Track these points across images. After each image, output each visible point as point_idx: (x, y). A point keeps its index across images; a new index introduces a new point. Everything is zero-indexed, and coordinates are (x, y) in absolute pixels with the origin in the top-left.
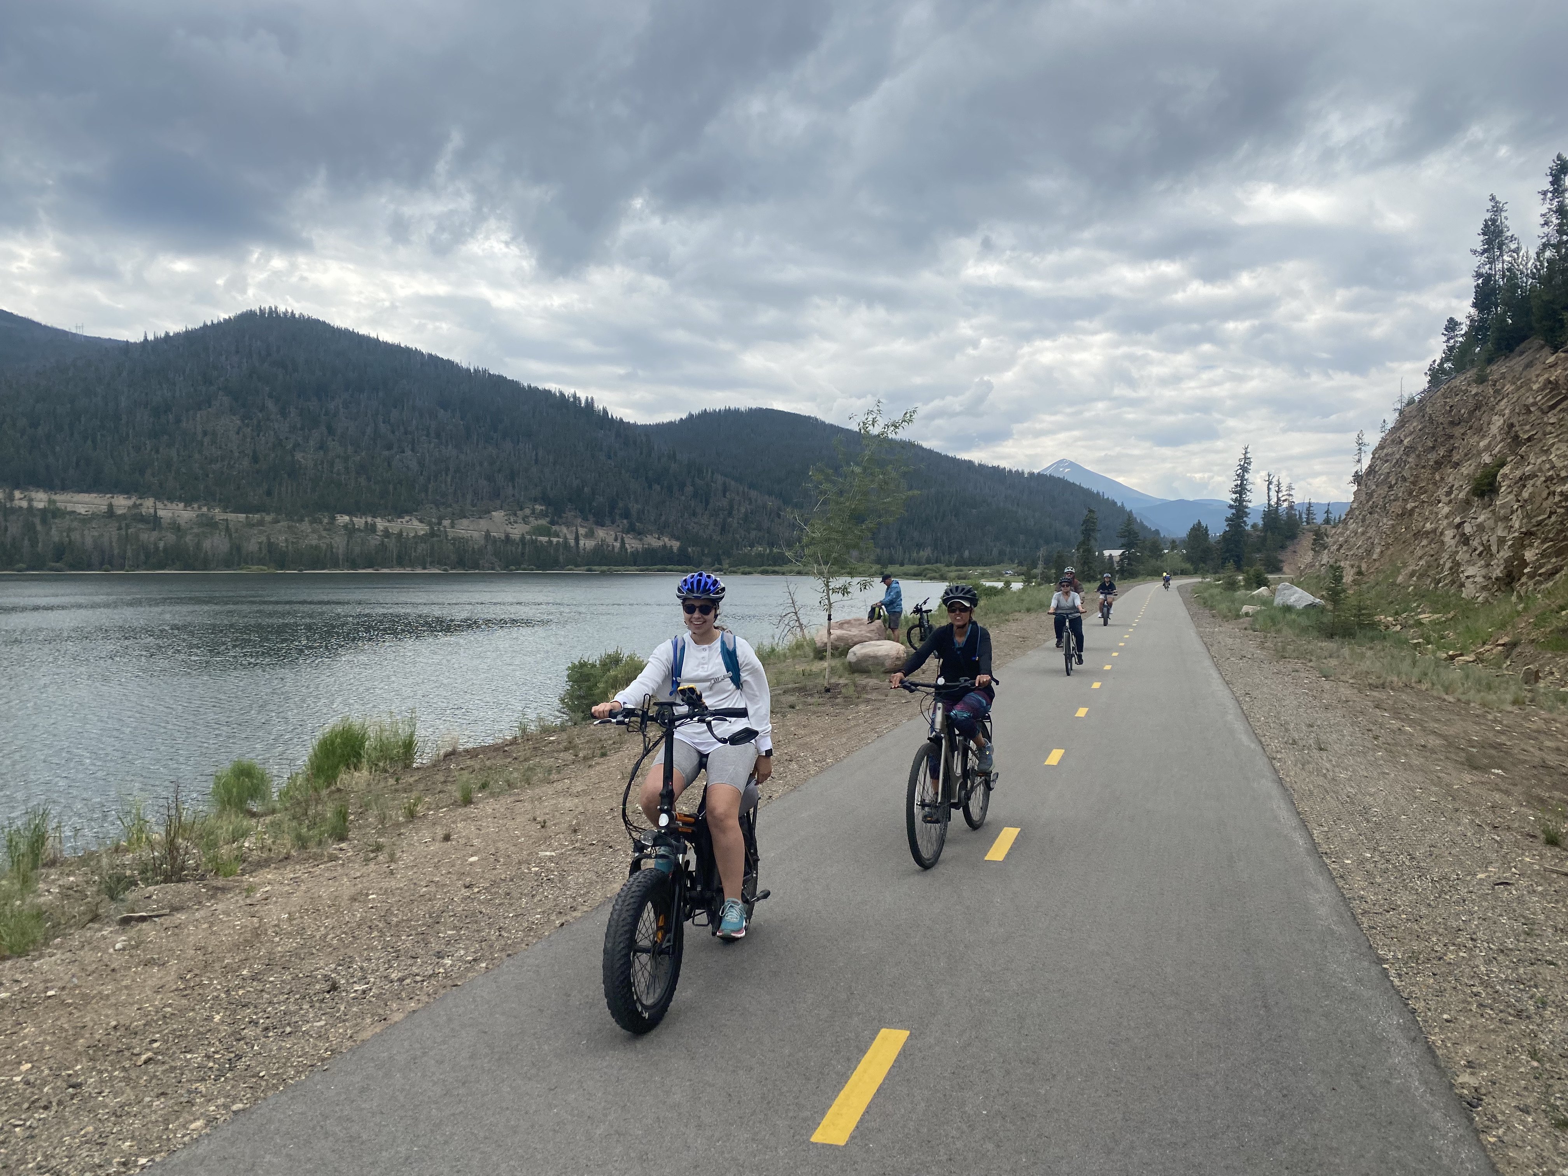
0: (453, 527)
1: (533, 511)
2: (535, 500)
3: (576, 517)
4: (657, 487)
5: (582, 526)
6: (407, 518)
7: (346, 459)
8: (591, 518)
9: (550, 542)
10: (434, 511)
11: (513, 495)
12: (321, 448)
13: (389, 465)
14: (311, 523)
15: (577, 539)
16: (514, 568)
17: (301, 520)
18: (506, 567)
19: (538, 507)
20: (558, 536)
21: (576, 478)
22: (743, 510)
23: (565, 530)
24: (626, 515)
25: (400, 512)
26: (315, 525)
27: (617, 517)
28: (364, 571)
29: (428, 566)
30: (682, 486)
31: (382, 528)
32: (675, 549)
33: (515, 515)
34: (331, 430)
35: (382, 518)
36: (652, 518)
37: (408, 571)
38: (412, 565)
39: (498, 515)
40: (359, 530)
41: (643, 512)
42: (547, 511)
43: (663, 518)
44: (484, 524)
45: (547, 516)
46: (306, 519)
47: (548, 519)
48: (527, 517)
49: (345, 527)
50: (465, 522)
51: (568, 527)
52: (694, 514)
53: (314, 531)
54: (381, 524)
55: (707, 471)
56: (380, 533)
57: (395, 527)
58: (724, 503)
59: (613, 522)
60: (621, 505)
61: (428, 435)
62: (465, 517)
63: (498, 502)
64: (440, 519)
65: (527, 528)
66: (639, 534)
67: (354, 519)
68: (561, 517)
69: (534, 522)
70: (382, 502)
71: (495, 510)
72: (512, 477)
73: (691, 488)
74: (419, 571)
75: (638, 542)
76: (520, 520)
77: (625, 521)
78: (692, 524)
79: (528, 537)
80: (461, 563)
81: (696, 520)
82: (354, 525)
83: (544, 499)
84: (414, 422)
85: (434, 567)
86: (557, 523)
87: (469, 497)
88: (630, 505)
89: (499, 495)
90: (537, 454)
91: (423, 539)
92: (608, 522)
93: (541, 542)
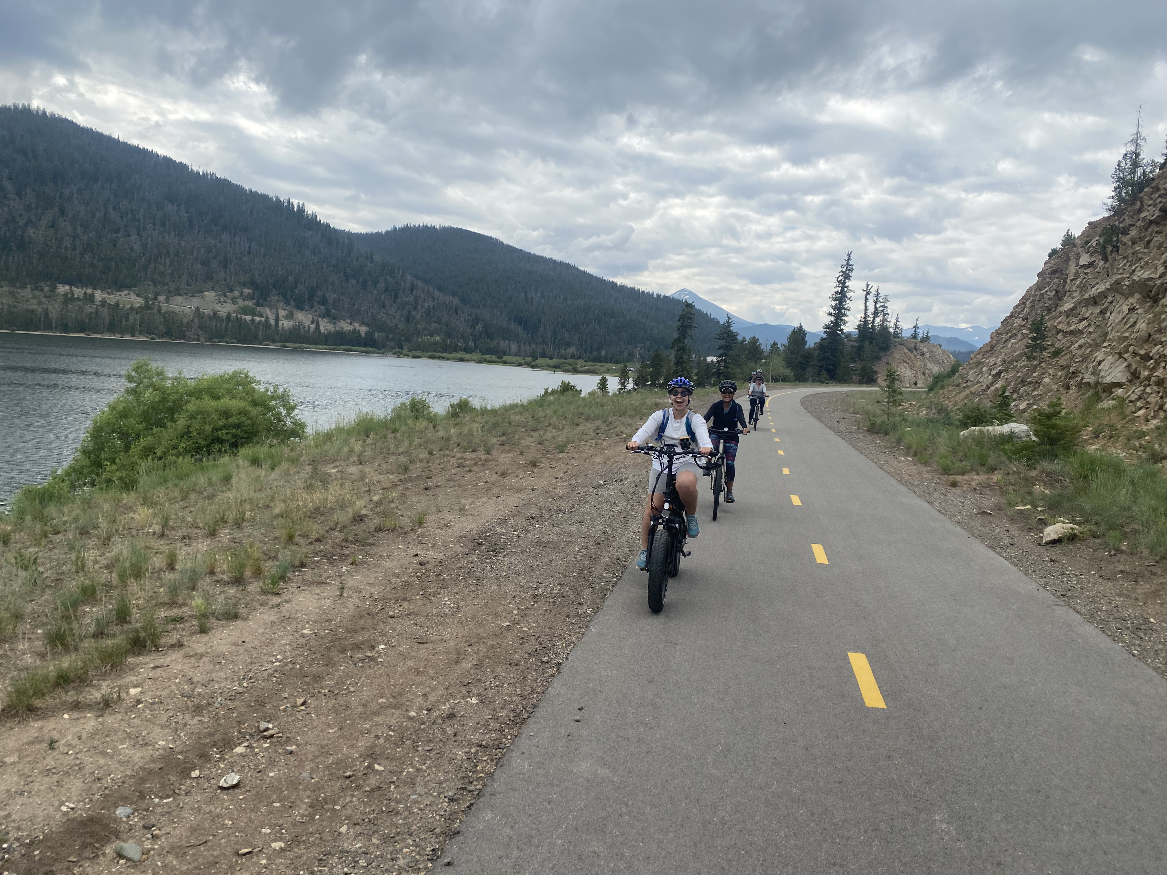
0: (167, 303)
1: (242, 293)
2: (244, 285)
3: (279, 301)
4: (354, 282)
5: (283, 309)
6: (126, 292)
7: (75, 237)
8: (293, 303)
9: (253, 320)
10: (152, 288)
11: (225, 279)
12: (53, 226)
13: (115, 245)
14: (32, 290)
15: (277, 319)
16: (217, 340)
17: (23, 287)
18: (210, 339)
19: (246, 291)
20: (262, 316)
21: (283, 269)
22: (426, 305)
23: (268, 311)
24: (323, 302)
25: (120, 286)
26: (36, 292)
27: (316, 304)
28: (76, 335)
29: (137, 334)
30: (375, 282)
31: (100, 299)
32: (363, 334)
33: (225, 296)
34: (62, 212)
35: (102, 290)
36: (346, 306)
37: (118, 337)
38: (122, 333)
39: (209, 295)
40: (78, 299)
41: (339, 300)
42: (253, 294)
43: (356, 306)
44: (196, 302)
45: (253, 299)
46: (28, 286)
47: (254, 301)
48: (236, 298)
49: (66, 295)
50: (179, 299)
51: (271, 309)
52: (384, 306)
53: (34, 297)
54: (99, 295)
55: (399, 272)
56: (98, 303)
57: (112, 299)
58: (411, 298)
59: (312, 307)
60: (320, 293)
61: (154, 224)
62: (179, 295)
63: (211, 284)
64: (156, 295)
65: (235, 307)
66: (334, 318)
67: (74, 289)
68: (265, 300)
69: (241, 303)
70: (104, 276)
71: (208, 290)
72: (225, 264)
73: (383, 284)
74: (128, 338)
75: (332, 325)
76: (229, 301)
77: (322, 308)
78: (381, 314)
79: (234, 315)
80: (169, 333)
81: (385, 311)
82: (73, 294)
83: (252, 284)
84: (142, 210)
85: (143, 335)
86: (262, 305)
87: (185, 277)
88: (328, 295)
89: (211, 278)
90: (250, 247)
91: (137, 311)
92: (307, 307)
93: (245, 319)
